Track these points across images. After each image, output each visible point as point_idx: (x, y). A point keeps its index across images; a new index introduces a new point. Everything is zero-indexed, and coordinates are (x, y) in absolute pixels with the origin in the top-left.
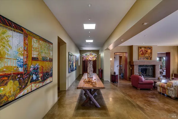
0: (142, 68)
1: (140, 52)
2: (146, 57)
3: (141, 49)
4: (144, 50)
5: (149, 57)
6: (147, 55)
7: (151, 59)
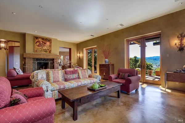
0: (39, 62)
1: (36, 43)
2: (44, 50)
3: (38, 40)
4: (42, 41)
5: (48, 50)
6: (45, 48)
7: (50, 52)
